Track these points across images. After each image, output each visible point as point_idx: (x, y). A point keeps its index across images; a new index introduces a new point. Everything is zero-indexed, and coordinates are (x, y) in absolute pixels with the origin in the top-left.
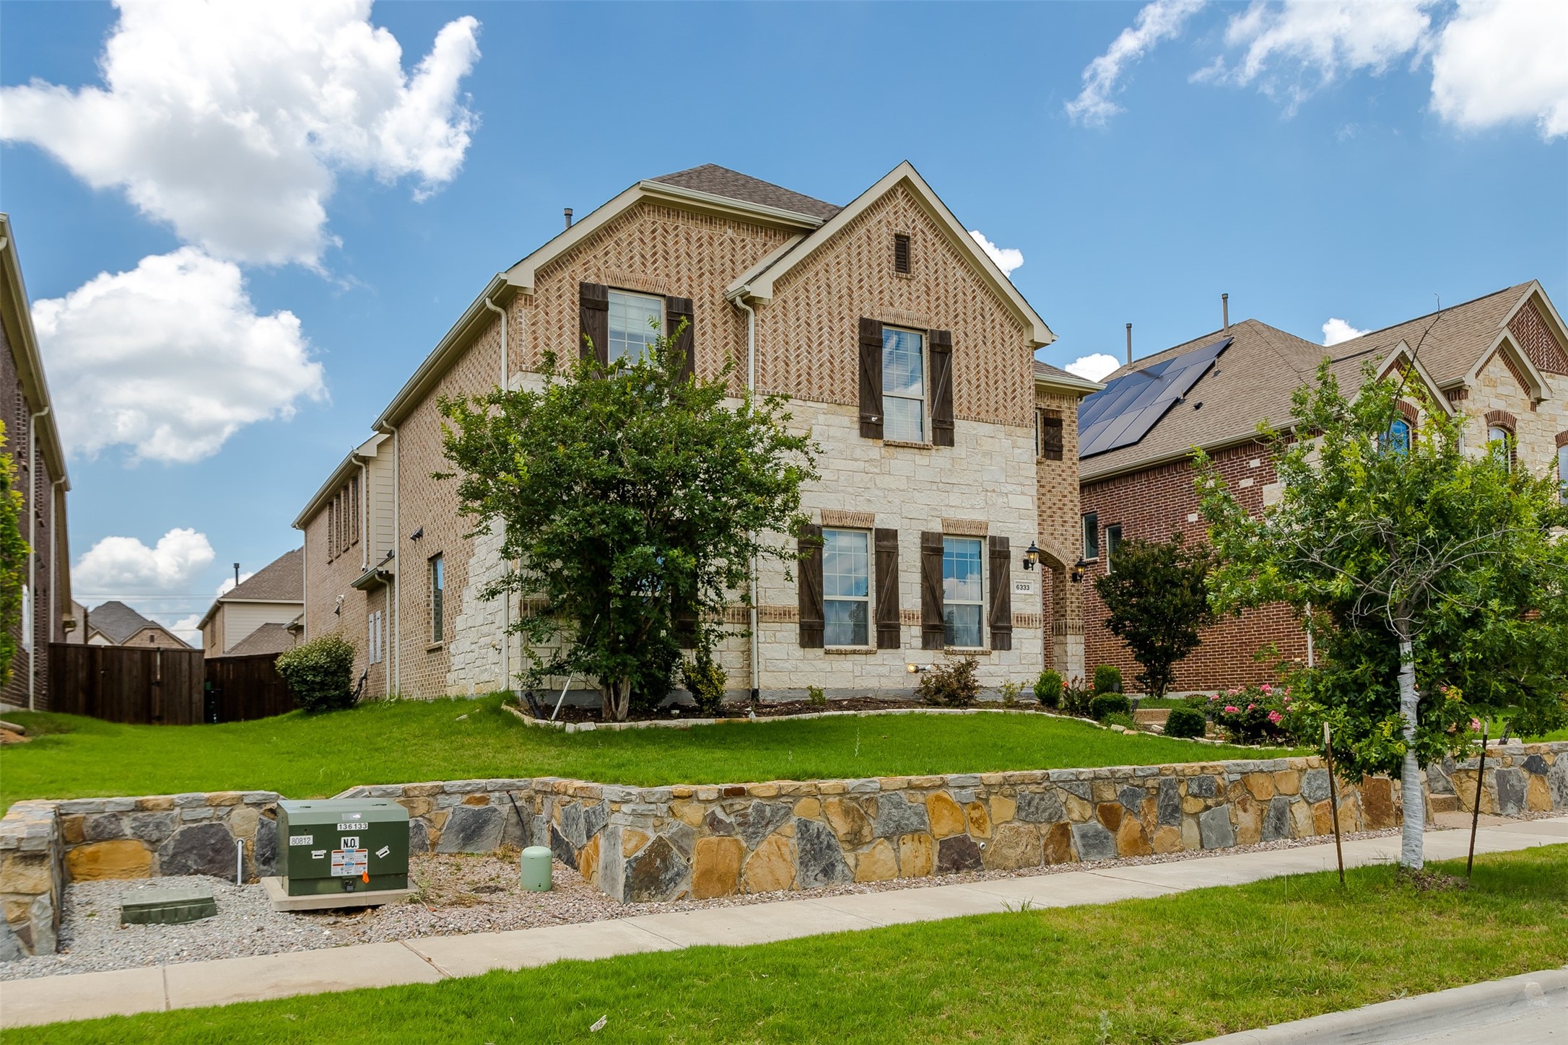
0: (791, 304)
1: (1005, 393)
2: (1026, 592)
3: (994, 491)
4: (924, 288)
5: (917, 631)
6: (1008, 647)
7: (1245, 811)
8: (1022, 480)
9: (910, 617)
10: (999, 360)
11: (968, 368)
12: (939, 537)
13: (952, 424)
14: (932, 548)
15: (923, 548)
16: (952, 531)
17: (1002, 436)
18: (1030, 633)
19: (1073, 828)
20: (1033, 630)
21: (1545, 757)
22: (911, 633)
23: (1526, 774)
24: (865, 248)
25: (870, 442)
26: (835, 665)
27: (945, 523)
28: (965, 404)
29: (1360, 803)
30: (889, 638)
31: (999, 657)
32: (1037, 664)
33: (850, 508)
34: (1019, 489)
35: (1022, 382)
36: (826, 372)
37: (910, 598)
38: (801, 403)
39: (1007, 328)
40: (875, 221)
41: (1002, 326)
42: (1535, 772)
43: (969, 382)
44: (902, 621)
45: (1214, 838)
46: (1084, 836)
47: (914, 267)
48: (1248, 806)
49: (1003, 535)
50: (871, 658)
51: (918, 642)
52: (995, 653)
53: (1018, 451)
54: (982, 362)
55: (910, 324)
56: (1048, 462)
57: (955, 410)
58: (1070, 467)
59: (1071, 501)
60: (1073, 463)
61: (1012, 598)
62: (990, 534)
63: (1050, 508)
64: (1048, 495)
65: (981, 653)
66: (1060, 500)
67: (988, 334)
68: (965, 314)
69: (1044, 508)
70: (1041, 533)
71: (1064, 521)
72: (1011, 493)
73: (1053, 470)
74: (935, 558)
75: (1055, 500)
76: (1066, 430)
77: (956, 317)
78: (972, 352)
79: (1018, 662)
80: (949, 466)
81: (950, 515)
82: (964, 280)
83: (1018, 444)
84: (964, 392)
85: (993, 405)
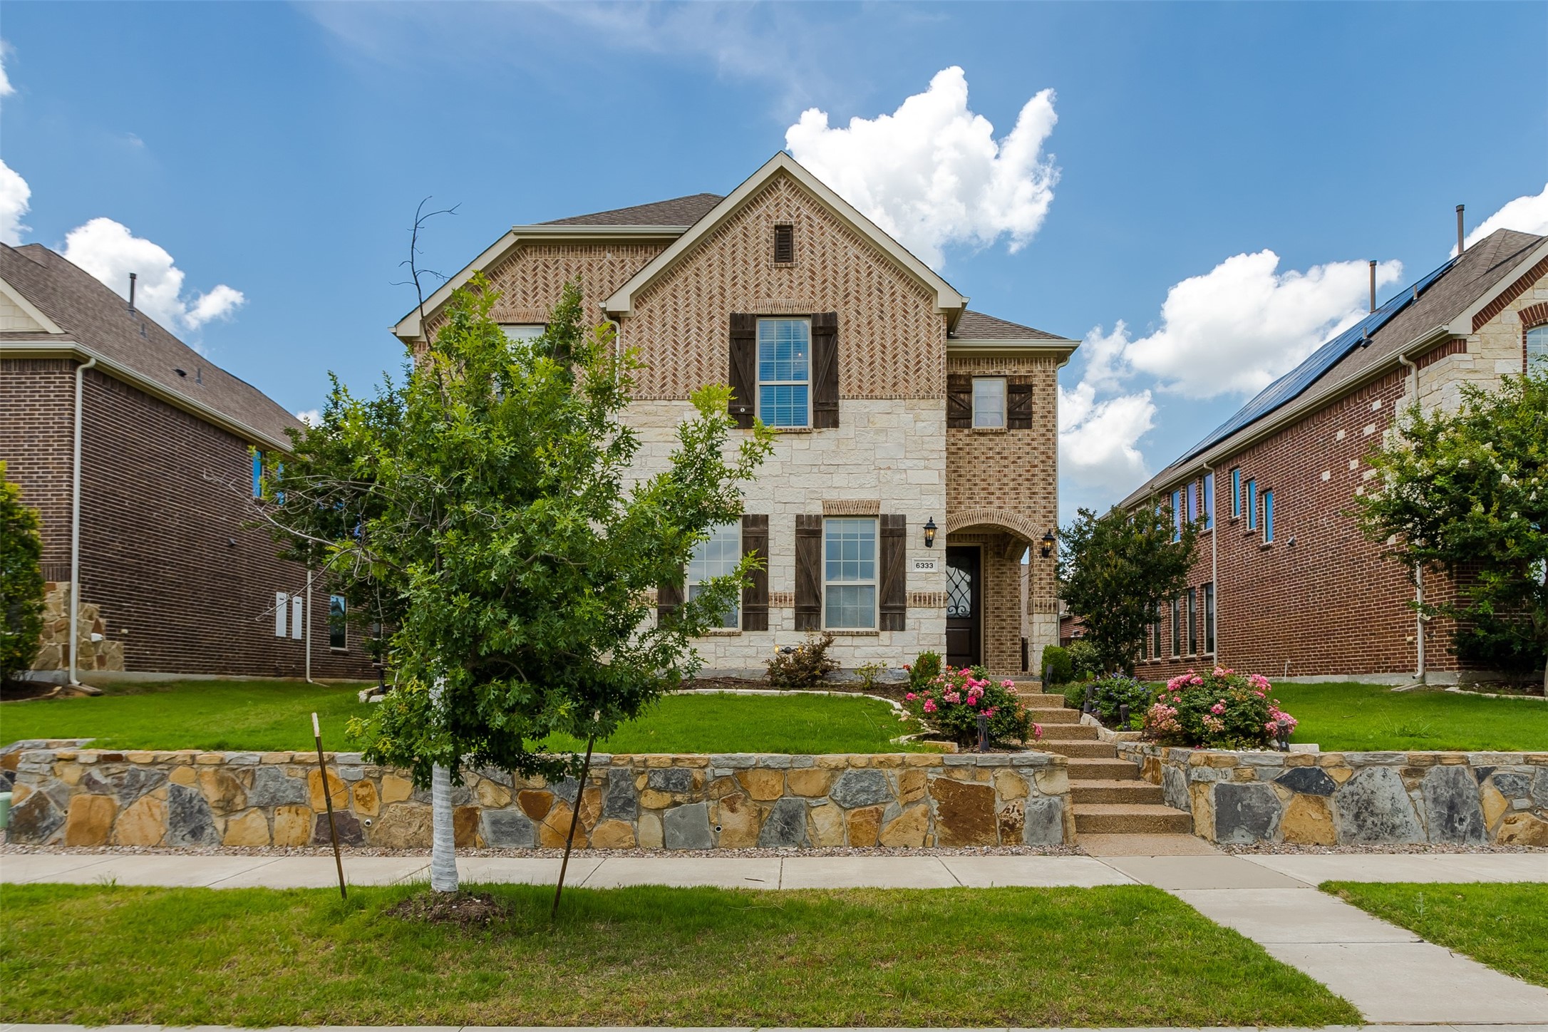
0: (657, 312)
1: (907, 367)
2: (929, 570)
3: (889, 468)
4: (808, 273)
5: (789, 612)
6: (902, 628)
7: (733, 810)
8: (925, 454)
9: (782, 599)
10: (899, 333)
11: (859, 346)
12: (818, 519)
13: (836, 404)
14: (808, 531)
15: (798, 531)
16: (834, 512)
17: (902, 410)
18: (933, 612)
19: (484, 814)
20: (936, 611)
21: (1332, 772)
22: (781, 616)
23: (1283, 792)
24: (740, 246)
25: (740, 432)
27: (827, 504)
28: (855, 383)
29: (936, 812)
30: (756, 619)
31: (891, 638)
32: (939, 644)
34: (922, 463)
35: (929, 352)
36: (693, 369)
37: (782, 578)
38: (665, 403)
39: (911, 298)
40: (753, 217)
41: (904, 297)
42: (1303, 791)
43: (860, 360)
44: (771, 603)
45: (682, 838)
46: (495, 823)
47: (797, 254)
48: (738, 806)
49: (899, 512)
50: (735, 640)
51: (791, 624)
52: (885, 635)
53: (920, 425)
54: (877, 338)
55: (789, 311)
56: (1013, 432)
57: (842, 390)
58: (1044, 435)
59: (1044, 471)
60: (1048, 430)
61: (908, 576)
62: (881, 512)
63: (1014, 480)
64: (1012, 467)
65: (868, 634)
66: (1028, 471)
67: (887, 308)
68: (857, 292)
69: (1005, 480)
70: (1000, 508)
71: (1034, 493)
72: (911, 468)
73: (1019, 440)
74: (813, 541)
75: (1021, 471)
76: (1038, 395)
77: (846, 296)
78: (864, 330)
79: (915, 642)
80: (834, 448)
81: (833, 496)
82: (858, 258)
83: (922, 417)
84: (854, 371)
85: (890, 380)
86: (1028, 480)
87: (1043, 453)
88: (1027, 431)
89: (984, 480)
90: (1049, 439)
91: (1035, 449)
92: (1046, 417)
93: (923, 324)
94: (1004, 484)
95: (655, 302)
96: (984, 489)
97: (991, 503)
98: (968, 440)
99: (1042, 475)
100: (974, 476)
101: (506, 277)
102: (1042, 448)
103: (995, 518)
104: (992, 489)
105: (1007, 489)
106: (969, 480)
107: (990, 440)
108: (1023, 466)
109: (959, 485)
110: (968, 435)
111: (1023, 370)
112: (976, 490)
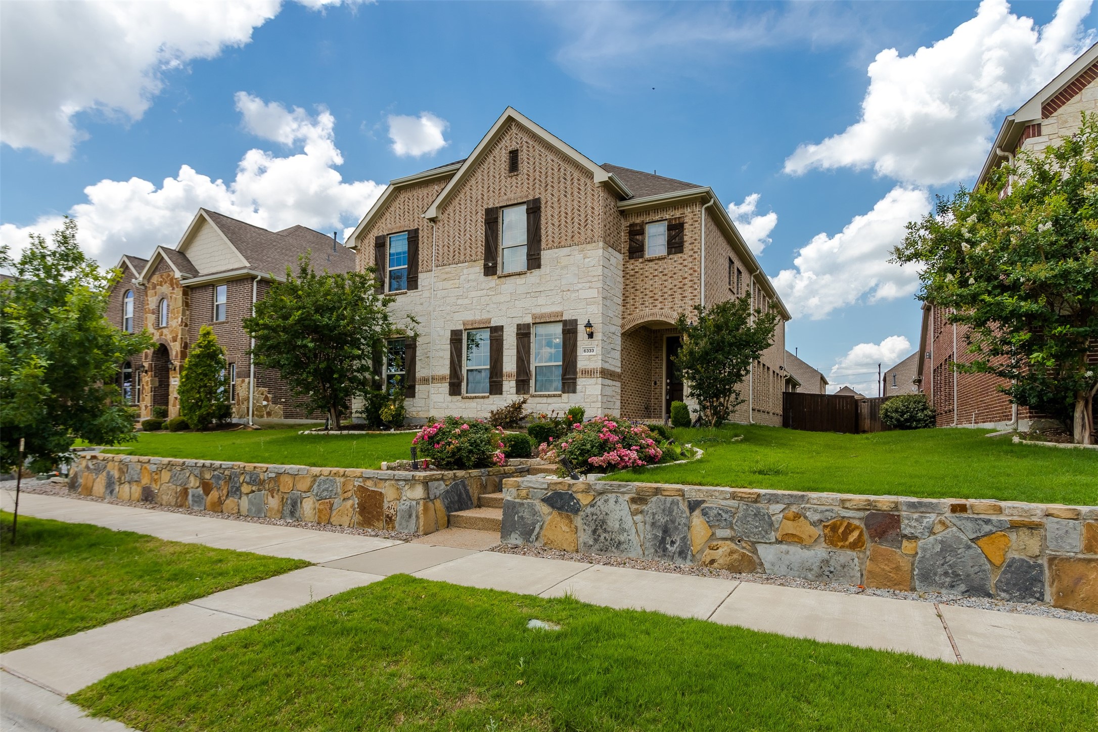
0: (452, 215)
1: (580, 224)
2: (591, 353)
3: (569, 290)
4: (526, 176)
5: (513, 383)
6: (574, 391)
7: (273, 497)
8: (590, 279)
9: (510, 375)
10: (576, 203)
11: (552, 216)
12: (528, 326)
13: (539, 254)
14: (523, 333)
15: (517, 334)
16: (538, 321)
17: (576, 253)
18: (593, 381)
19: (190, 491)
20: (595, 379)
21: (579, 496)
22: (509, 385)
23: (545, 509)
24: (492, 167)
25: (490, 278)
26: (467, 405)
27: (534, 316)
28: (550, 238)
29: (356, 506)
30: (496, 388)
31: (568, 397)
32: (597, 401)
33: (478, 318)
34: (588, 285)
35: (593, 213)
36: (468, 244)
37: (509, 364)
38: (455, 266)
39: (583, 180)
40: (498, 149)
41: (579, 180)
42: (559, 509)
43: (553, 225)
44: (504, 378)
45: (254, 510)
46: (193, 496)
47: (520, 165)
48: (275, 494)
49: (573, 318)
50: (486, 401)
51: (514, 390)
52: (565, 396)
53: (587, 260)
54: (563, 209)
55: (516, 202)
56: (671, 256)
57: (543, 245)
58: (692, 256)
59: (691, 281)
60: (694, 252)
61: (579, 358)
62: (564, 319)
63: (671, 289)
64: (670, 281)
65: (554, 396)
66: (681, 282)
67: (569, 190)
68: (552, 182)
69: (665, 290)
70: (662, 309)
71: (684, 297)
72: (581, 289)
73: (675, 261)
74: (526, 339)
75: (676, 283)
76: (688, 229)
77: (546, 186)
78: (556, 205)
79: (582, 400)
80: (538, 281)
81: (538, 311)
82: (553, 161)
83: (588, 255)
84: (550, 233)
85: (570, 235)
86: (680, 288)
87: (691, 268)
88: (680, 255)
89: (651, 291)
90: (695, 259)
91: (685, 266)
92: (693, 243)
93: (589, 195)
94: (665, 293)
95: (450, 210)
96: (651, 297)
97: (656, 306)
98: (641, 266)
99: (690, 284)
100: (645, 289)
101: (392, 209)
102: (690, 265)
103: (658, 316)
104: (656, 297)
105: (666, 296)
106: (642, 292)
107: (656, 264)
108: (678, 279)
109: (636, 296)
110: (642, 263)
111: (677, 214)
112: (646, 298)
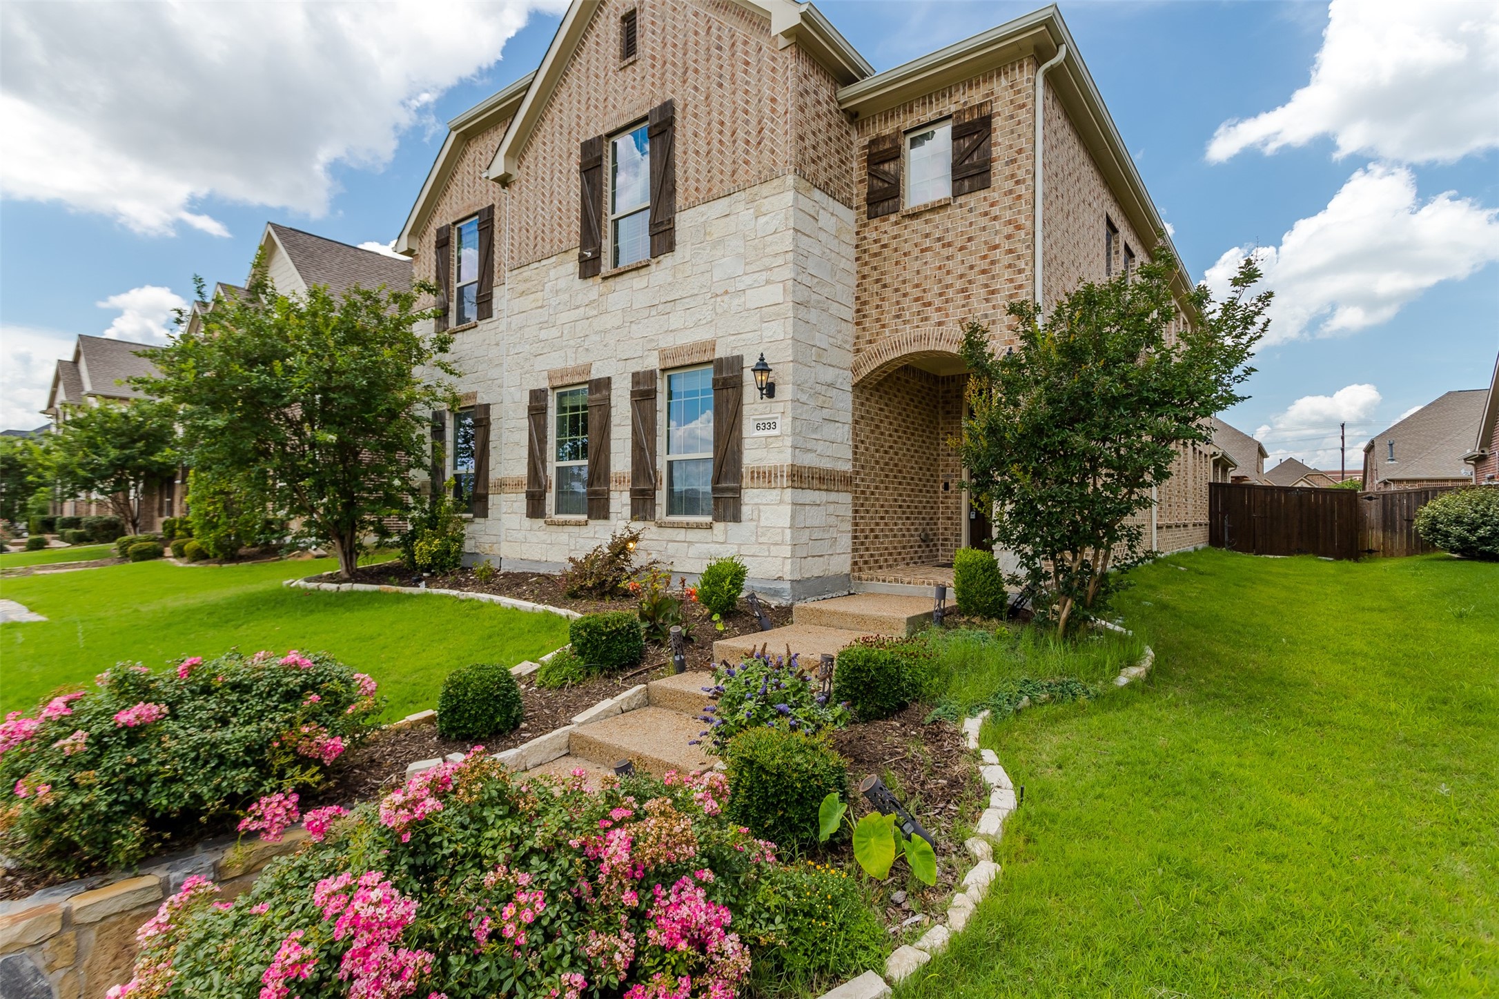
0: (533, 167)
1: (747, 142)
2: (770, 431)
3: (726, 292)
4: (650, 61)
5: (626, 497)
6: (736, 518)
8: (767, 262)
9: (621, 480)
10: (740, 95)
11: (696, 134)
12: (653, 375)
13: (671, 221)
14: (643, 394)
15: (633, 394)
16: (670, 364)
17: (741, 207)
18: (773, 495)
20: (778, 491)
22: (620, 501)
24: (594, 57)
25: (590, 281)
26: (554, 537)
27: (664, 355)
28: (692, 183)
30: (598, 507)
31: (726, 532)
32: (782, 543)
33: (571, 364)
34: (764, 276)
35: (773, 110)
36: (556, 220)
37: (621, 457)
38: (536, 265)
39: (752, 38)
40: (603, 17)
41: (745, 43)
43: (697, 152)
44: (612, 486)
47: (639, 41)
49: (736, 353)
50: (583, 530)
51: (627, 511)
52: (719, 527)
53: (762, 220)
54: (715, 115)
55: (632, 117)
56: (961, 200)
57: (680, 200)
58: (1011, 192)
59: (1010, 251)
60: (1017, 183)
61: (747, 444)
62: (717, 356)
63: (961, 276)
64: (959, 256)
65: (698, 526)
66: (985, 257)
67: (727, 70)
68: (696, 61)
69: (949, 280)
70: (940, 324)
71: (993, 292)
72: (751, 287)
73: (970, 211)
74: (647, 403)
75: (973, 260)
76: (1003, 128)
77: (685, 72)
78: (702, 109)
79: (754, 539)
80: (670, 279)
81: (668, 342)
82: (696, 14)
83: (763, 210)
84: (691, 172)
85: (728, 169)
86: (984, 272)
87: (1010, 222)
88: (982, 194)
89: (917, 286)
90: (1020, 197)
91: (995, 218)
92: (1015, 161)
93: (767, 71)
94: (947, 287)
96: (917, 300)
97: (926, 319)
98: (895, 230)
99: (1007, 259)
100: (904, 282)
102: (1008, 215)
103: (932, 342)
104: (928, 297)
105: (950, 293)
106: (897, 290)
107: (927, 222)
108: (976, 251)
109: (883, 300)
110: (896, 223)
111: (975, 96)
112: (906, 302)
